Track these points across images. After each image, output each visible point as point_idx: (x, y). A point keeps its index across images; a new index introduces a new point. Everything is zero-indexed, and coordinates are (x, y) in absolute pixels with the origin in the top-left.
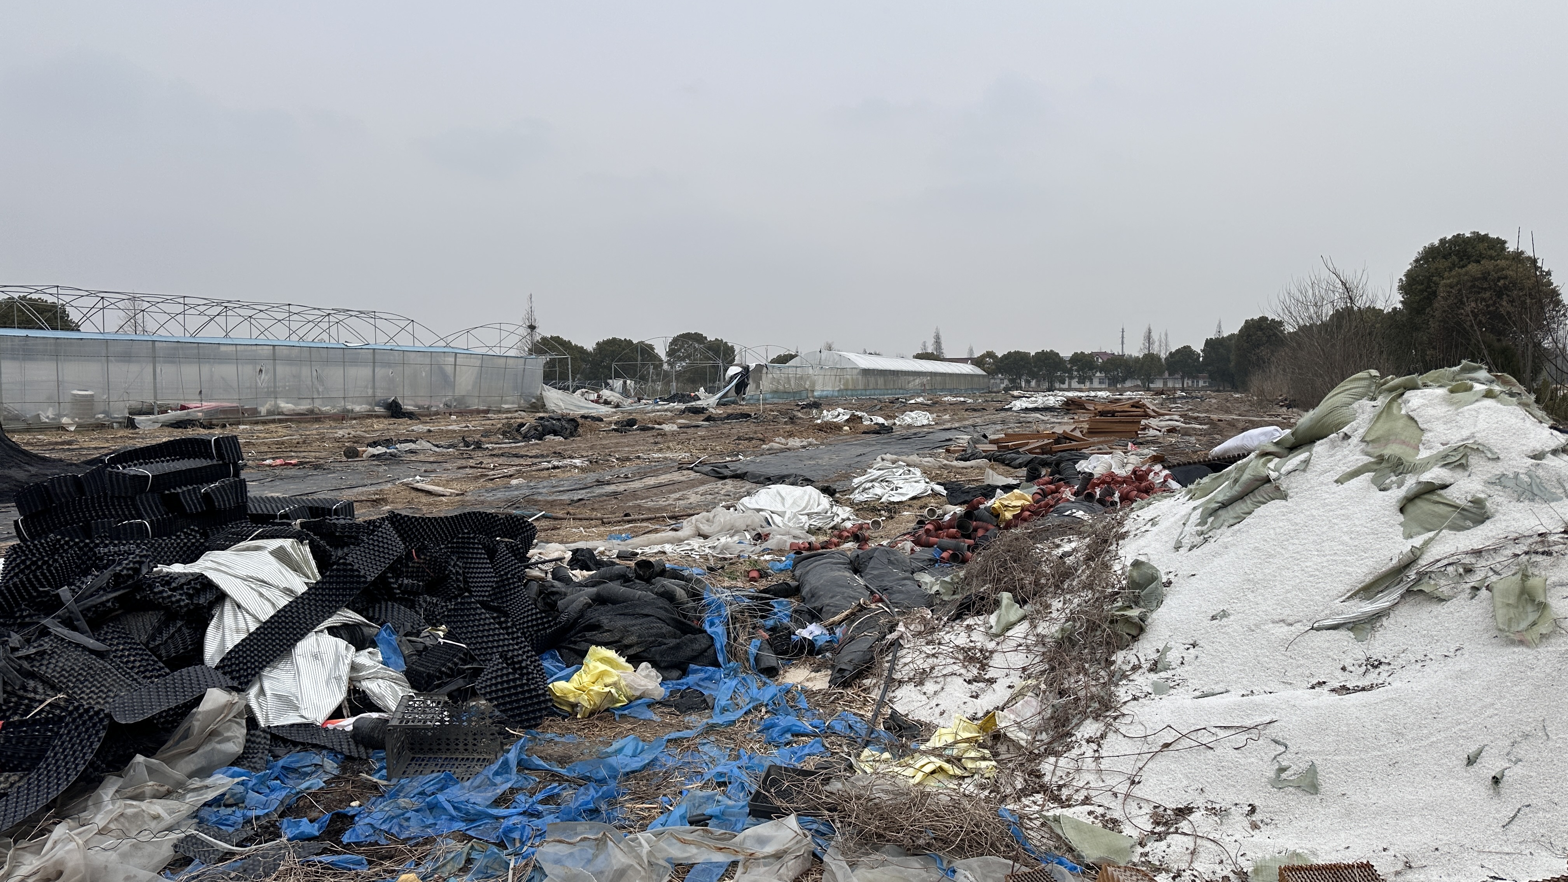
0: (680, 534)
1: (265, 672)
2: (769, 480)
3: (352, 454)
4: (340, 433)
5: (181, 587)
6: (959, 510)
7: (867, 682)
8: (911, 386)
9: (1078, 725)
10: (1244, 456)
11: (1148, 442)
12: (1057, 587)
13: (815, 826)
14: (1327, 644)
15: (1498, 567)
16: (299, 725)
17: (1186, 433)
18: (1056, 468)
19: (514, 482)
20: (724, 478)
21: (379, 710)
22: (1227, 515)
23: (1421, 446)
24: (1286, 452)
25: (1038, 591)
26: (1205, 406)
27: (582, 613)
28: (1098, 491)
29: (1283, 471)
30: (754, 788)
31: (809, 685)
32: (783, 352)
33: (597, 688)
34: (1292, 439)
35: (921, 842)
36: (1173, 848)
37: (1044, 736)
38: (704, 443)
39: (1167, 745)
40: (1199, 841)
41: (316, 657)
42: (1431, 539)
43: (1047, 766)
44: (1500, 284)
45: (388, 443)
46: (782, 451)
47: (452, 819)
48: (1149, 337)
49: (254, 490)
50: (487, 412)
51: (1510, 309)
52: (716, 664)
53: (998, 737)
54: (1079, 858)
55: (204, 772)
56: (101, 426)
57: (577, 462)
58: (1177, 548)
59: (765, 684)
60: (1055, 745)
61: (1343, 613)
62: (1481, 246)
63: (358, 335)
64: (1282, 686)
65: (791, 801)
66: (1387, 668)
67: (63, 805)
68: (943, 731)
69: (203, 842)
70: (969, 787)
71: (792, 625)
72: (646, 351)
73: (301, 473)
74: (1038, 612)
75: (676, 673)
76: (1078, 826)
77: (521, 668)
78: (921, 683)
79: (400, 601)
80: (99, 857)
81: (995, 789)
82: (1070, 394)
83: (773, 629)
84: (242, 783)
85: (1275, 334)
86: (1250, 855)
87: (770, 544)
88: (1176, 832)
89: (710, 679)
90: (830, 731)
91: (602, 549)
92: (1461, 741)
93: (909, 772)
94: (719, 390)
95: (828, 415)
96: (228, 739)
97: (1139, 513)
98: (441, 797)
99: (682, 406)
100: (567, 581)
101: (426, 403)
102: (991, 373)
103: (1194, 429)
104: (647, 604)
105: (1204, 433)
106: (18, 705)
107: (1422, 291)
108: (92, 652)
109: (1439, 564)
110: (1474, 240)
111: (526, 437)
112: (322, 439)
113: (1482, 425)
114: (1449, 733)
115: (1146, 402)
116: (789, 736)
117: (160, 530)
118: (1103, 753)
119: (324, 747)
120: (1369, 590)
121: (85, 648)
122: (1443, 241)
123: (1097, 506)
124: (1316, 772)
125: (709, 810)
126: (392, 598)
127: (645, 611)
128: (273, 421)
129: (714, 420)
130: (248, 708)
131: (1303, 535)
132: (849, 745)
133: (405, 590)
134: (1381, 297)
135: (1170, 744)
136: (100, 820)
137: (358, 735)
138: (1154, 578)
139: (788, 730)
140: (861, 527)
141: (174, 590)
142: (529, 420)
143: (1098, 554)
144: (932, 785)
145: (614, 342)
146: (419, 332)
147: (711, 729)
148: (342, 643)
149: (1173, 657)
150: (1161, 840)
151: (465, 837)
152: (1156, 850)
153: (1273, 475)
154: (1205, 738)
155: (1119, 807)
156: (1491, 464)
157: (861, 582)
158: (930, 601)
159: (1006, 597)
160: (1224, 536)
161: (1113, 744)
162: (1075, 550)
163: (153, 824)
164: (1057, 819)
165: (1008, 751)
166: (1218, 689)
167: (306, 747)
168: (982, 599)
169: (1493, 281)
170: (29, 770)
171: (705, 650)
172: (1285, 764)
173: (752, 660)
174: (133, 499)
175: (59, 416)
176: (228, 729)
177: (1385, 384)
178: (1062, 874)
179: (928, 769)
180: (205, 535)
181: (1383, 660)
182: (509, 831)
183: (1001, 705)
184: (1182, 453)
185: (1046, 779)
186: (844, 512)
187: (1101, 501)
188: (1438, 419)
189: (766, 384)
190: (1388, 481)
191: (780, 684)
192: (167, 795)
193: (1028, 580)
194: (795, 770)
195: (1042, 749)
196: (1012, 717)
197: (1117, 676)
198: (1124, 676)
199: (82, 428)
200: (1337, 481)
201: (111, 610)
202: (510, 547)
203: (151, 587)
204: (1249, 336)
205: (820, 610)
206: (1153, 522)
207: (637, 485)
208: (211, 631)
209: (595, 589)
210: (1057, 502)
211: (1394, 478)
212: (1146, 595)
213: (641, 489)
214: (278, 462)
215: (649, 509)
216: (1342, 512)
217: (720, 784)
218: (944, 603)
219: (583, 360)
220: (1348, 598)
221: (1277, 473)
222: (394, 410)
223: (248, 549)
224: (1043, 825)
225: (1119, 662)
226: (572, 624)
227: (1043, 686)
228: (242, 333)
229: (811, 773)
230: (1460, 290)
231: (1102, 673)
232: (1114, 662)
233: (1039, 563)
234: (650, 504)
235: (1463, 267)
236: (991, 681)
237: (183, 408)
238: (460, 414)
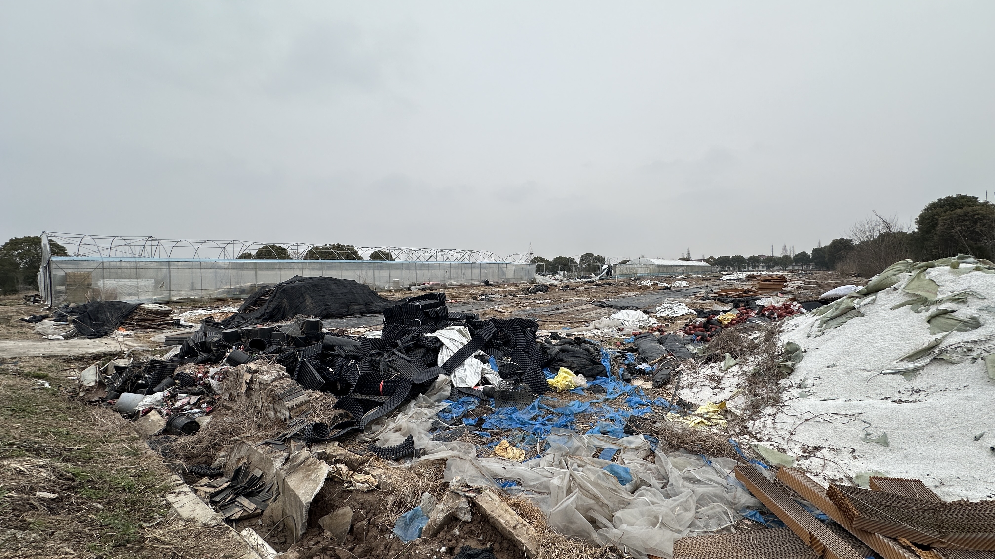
0: (588, 327)
1: (456, 369)
2: (621, 308)
3: (475, 298)
4: (471, 291)
5: (431, 341)
6: (703, 320)
7: (668, 387)
8: (678, 271)
9: (764, 409)
10: (840, 298)
11: (787, 292)
12: (751, 352)
13: (651, 439)
14: (889, 381)
15: (988, 349)
16: (467, 388)
17: (805, 288)
18: (747, 303)
19: (528, 308)
20: (604, 307)
21: (491, 384)
22: (834, 323)
23: (938, 293)
24: (862, 296)
25: (742, 353)
26: (814, 276)
27: (556, 355)
28: (767, 313)
29: (862, 304)
30: (625, 423)
31: (644, 386)
32: (624, 259)
33: (564, 382)
34: (866, 290)
35: (696, 449)
36: (813, 463)
37: (748, 412)
38: (595, 294)
39: (808, 420)
40: (826, 462)
41: (471, 365)
42: (946, 335)
43: (750, 424)
44: (975, 217)
45: (486, 295)
46: (626, 297)
47: (517, 423)
48: (785, 249)
49: (450, 311)
50: (517, 284)
51: (981, 228)
52: (607, 376)
53: (726, 411)
54: (767, 463)
55: (439, 401)
56: (401, 290)
57: (549, 301)
58: (809, 337)
59: (626, 385)
60: (753, 416)
61: (897, 367)
62: (963, 200)
63: (476, 259)
64: (866, 398)
65: (640, 429)
66: (924, 393)
67: (400, 408)
68: (702, 407)
69: (440, 423)
70: (714, 429)
71: (636, 363)
72: (572, 261)
73: (460, 305)
74: (743, 362)
75: (592, 379)
76: (766, 450)
77: (537, 373)
78: (691, 388)
79: (496, 348)
80: (411, 425)
81: (727, 431)
82: (749, 273)
83: (628, 364)
84: (450, 405)
85: (848, 245)
86: (853, 470)
87: (624, 332)
88: (815, 456)
89: (605, 382)
90: (654, 404)
91: (560, 332)
92: (970, 429)
93: (688, 422)
94: (599, 274)
95: (644, 283)
96: (446, 391)
97: (789, 322)
98: (513, 415)
99: (586, 281)
100: (550, 343)
101: (497, 281)
102: (713, 265)
103: (809, 287)
104: (580, 353)
105: (815, 289)
106: (387, 375)
107: (929, 223)
108: (407, 360)
109: (952, 347)
110: (959, 198)
111: (530, 292)
112: (465, 294)
113: (973, 283)
114: (963, 425)
115: (784, 275)
116: (637, 405)
117: (424, 323)
118: (776, 420)
119: (475, 396)
120: (912, 358)
121: (405, 359)
122: (940, 200)
123: (766, 319)
124: (886, 437)
125: (608, 429)
126: (493, 347)
127: (580, 355)
128: (450, 288)
129: (598, 285)
130: (451, 380)
131: (873, 332)
132: (662, 410)
133: (497, 344)
134: (905, 226)
135: (809, 419)
136: (411, 413)
137: (485, 392)
138: (798, 349)
139: (637, 403)
140: (661, 327)
141: (429, 342)
142: (531, 286)
143: (770, 339)
144: (699, 428)
145: (560, 258)
146: (495, 257)
147: (606, 400)
148: (479, 361)
149: (808, 382)
150: (807, 459)
151: (521, 430)
152: (805, 464)
153: (856, 306)
154: (828, 418)
155: (786, 444)
156: (981, 301)
157: (663, 347)
158: (693, 356)
159: (728, 355)
160: (833, 332)
161: (780, 417)
162: (759, 337)
163: (425, 416)
164: (756, 446)
165: (732, 417)
166: (832, 397)
167: (469, 395)
168: (717, 356)
169: (971, 216)
170: (391, 396)
171: (603, 371)
172: (869, 432)
173: (620, 376)
174: (416, 313)
175: (390, 287)
176: (446, 387)
177: (915, 265)
178: (760, 468)
179: (697, 421)
180: (436, 324)
181: (921, 389)
182: (536, 429)
183: (727, 399)
184: (804, 297)
185: (750, 429)
186: (653, 321)
187: (768, 317)
188: (947, 281)
189: (618, 271)
190: (920, 309)
191: (632, 385)
192: (428, 407)
193: (738, 349)
194: (641, 418)
195: (747, 417)
196: (733, 403)
197: (782, 389)
198: (785, 389)
199: (396, 291)
200: (891, 309)
201: (412, 347)
202: (530, 331)
203: (423, 340)
204: (835, 246)
205: (647, 358)
206: (796, 326)
207: (571, 309)
208: (439, 355)
209: (560, 347)
210: (748, 317)
211: (923, 308)
212: (794, 356)
213: (573, 311)
214: (453, 301)
215: (576, 318)
216: (895, 322)
217: (612, 420)
218: (699, 357)
219: (549, 264)
220: (900, 361)
221: (858, 305)
222: (487, 284)
223: (449, 329)
224: (749, 448)
225: (782, 384)
226: (553, 359)
227: (747, 392)
228: (441, 260)
229: (646, 419)
230: (951, 222)
231: (774, 388)
232: (780, 384)
233: (742, 342)
234: (576, 317)
235: (952, 211)
236: (723, 389)
237: (424, 284)
238: (508, 285)
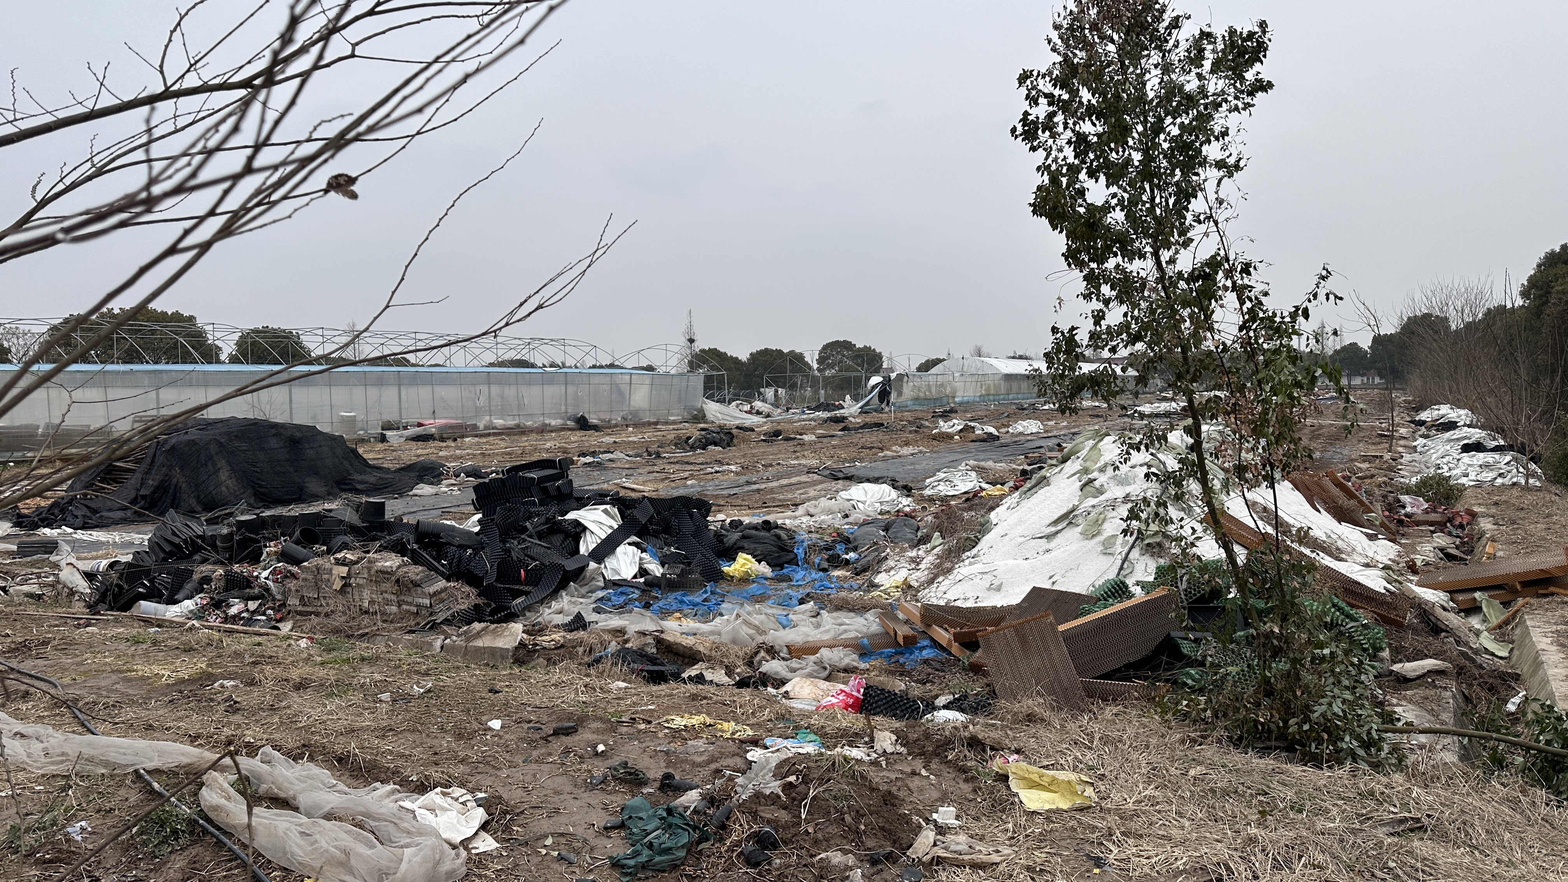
0: (796, 513)
1: (606, 559)
4: (548, 444)
5: (569, 524)
7: (867, 572)
9: (938, 578)
14: (1035, 544)
16: (621, 580)
19: (689, 482)
20: (837, 479)
21: (651, 575)
23: (1098, 462)
25: (955, 532)
27: (734, 543)
33: (742, 570)
38: (833, 450)
41: (625, 554)
45: (591, 453)
46: (893, 458)
49: (578, 486)
50: (656, 423)
52: (798, 565)
55: (593, 590)
57: (733, 468)
59: (821, 575)
61: (1044, 532)
65: (813, 599)
68: (888, 585)
69: (602, 608)
71: (842, 553)
72: (796, 359)
75: (778, 567)
77: (710, 562)
78: (889, 571)
79: (653, 536)
83: (831, 554)
89: (794, 571)
90: (841, 587)
91: (747, 520)
92: (1051, 572)
94: (862, 398)
96: (598, 581)
98: (684, 598)
99: (825, 415)
101: (607, 417)
104: (767, 539)
108: (545, 547)
109: (1081, 511)
111: (693, 448)
116: (823, 588)
117: (542, 503)
119: (634, 586)
120: (1056, 522)
121: (540, 546)
125: (784, 603)
126: (651, 533)
127: (767, 542)
128: (489, 435)
129: (850, 429)
130: (602, 571)
133: (655, 530)
135: (961, 580)
137: (646, 583)
140: (915, 511)
142: (694, 431)
145: (766, 352)
148: (635, 549)
149: (982, 552)
153: (1048, 475)
154: (972, 577)
157: (882, 533)
159: (940, 536)
163: (584, 602)
165: (909, 589)
167: (627, 586)
168: (928, 536)
170: (537, 584)
171: (793, 560)
172: (993, 583)
173: (816, 565)
174: (529, 488)
176: (598, 577)
179: (875, 595)
180: (570, 504)
181: (1051, 549)
182: (709, 608)
185: (919, 597)
186: (907, 502)
189: (908, 391)
190: (1083, 478)
191: (828, 575)
192: (582, 597)
193: (951, 527)
196: (917, 578)
200: (1067, 478)
201: (546, 532)
202: (699, 514)
203: (560, 523)
205: (859, 548)
207: (775, 484)
208: (581, 542)
211: (1085, 476)
212: (984, 529)
213: (776, 487)
215: (780, 499)
219: (738, 371)
220: (1048, 526)
222: (583, 424)
223: (590, 509)
225: (964, 556)
226: (731, 546)
227: (934, 567)
231: (956, 561)
237: (420, 425)
238: (635, 426)
